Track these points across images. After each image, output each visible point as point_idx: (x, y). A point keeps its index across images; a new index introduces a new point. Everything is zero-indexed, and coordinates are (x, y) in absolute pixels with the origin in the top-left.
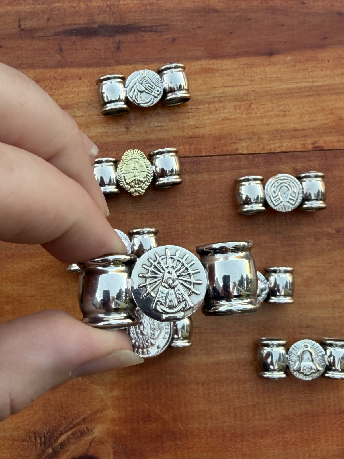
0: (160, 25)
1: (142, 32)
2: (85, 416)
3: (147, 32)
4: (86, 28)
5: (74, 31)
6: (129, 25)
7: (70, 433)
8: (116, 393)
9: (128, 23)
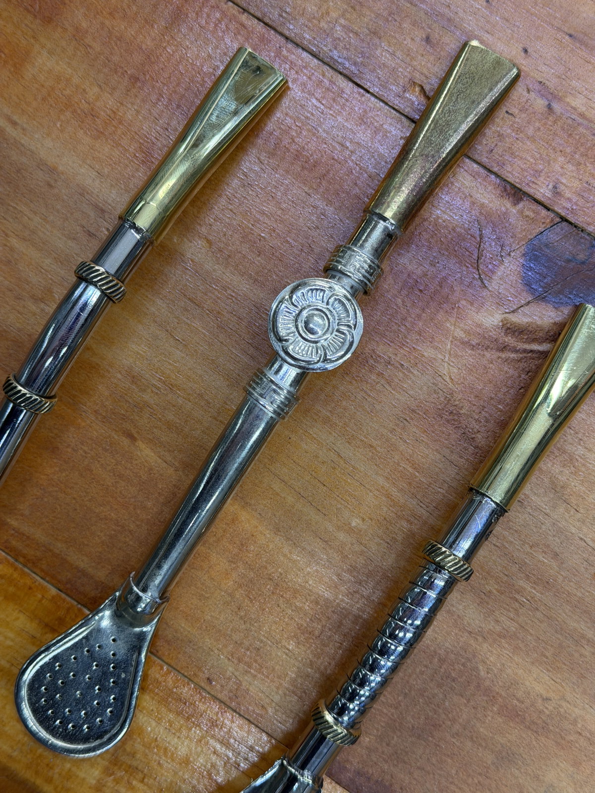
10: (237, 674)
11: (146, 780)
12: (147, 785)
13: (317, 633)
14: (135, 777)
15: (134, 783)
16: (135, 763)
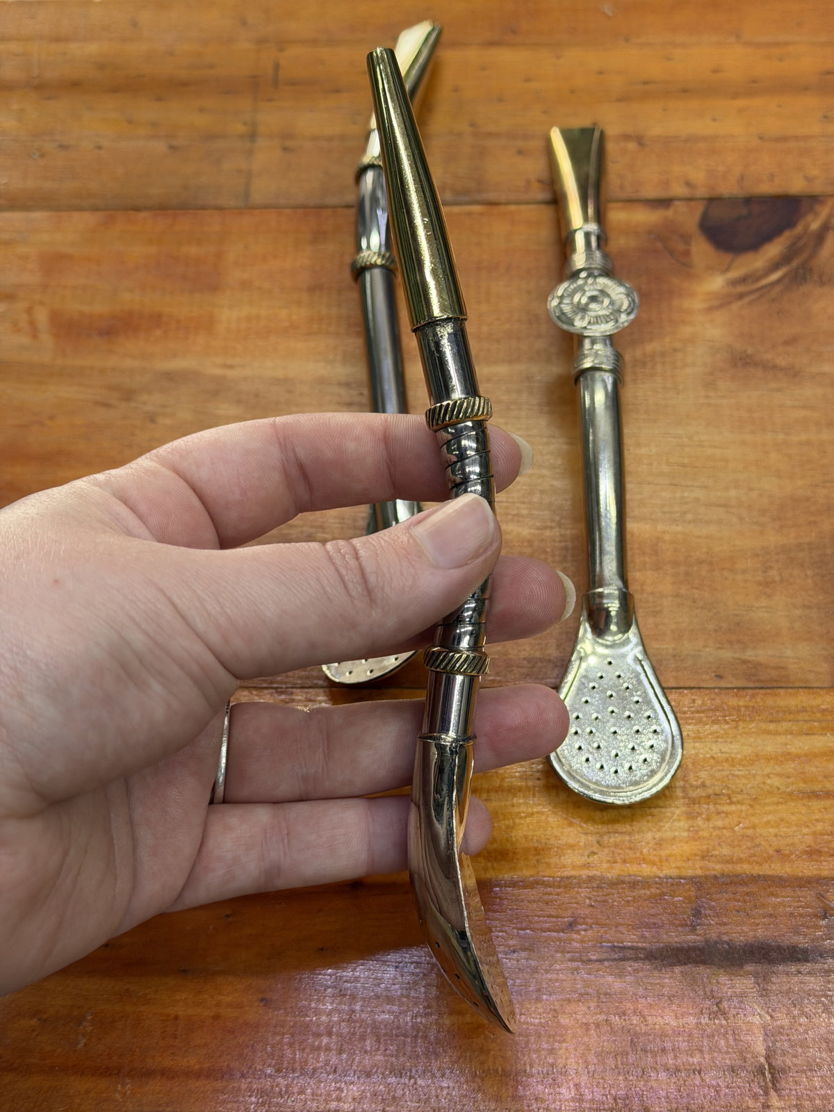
0: (601, 961)
1: (643, 949)
2: (740, 303)
3: (631, 948)
4: (772, 962)
5: (800, 956)
6: (675, 965)
7: (764, 282)
8: (686, 331)
9: (677, 970)
10: (737, 655)
11: (734, 799)
12: (738, 802)
13: (777, 578)
14: (720, 804)
15: (725, 808)
16: (710, 791)
